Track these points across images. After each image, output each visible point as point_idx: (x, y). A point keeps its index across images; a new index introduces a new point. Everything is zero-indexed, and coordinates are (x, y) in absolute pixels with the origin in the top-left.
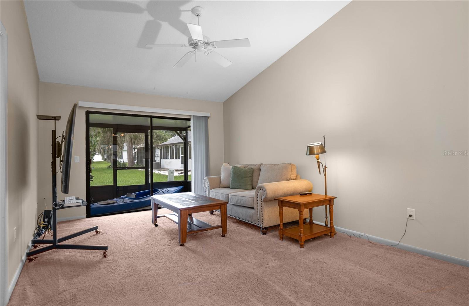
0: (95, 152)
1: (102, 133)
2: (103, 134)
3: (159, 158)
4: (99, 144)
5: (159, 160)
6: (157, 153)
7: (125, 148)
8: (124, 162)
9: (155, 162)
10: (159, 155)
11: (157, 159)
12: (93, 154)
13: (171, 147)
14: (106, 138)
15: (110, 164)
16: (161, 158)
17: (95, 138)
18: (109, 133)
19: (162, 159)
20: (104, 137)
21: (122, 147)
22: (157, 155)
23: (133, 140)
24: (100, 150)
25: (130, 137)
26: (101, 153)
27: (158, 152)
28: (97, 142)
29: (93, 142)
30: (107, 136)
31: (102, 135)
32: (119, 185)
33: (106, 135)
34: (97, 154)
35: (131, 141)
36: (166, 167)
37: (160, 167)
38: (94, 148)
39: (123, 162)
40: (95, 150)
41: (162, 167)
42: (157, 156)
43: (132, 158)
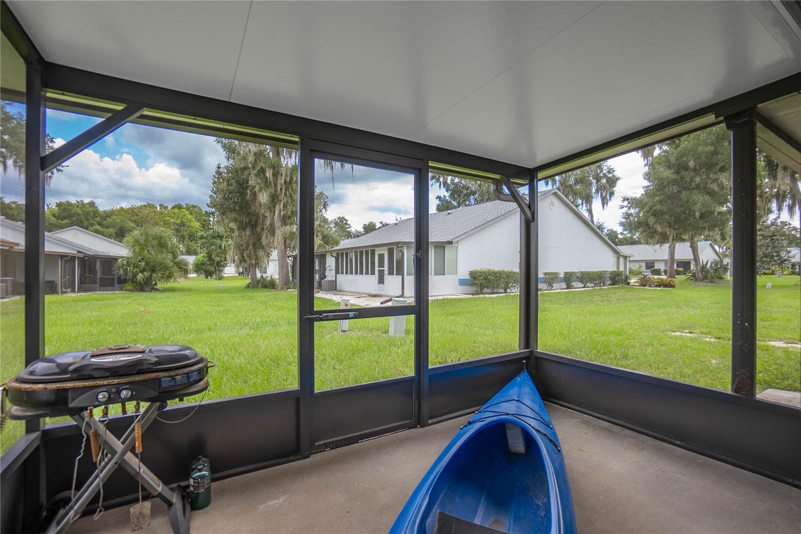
0: (226, 262)
1: (238, 229)
2: (238, 232)
3: (333, 273)
4: (233, 248)
5: (333, 276)
6: (330, 264)
7: (275, 254)
8: (273, 277)
9: (325, 279)
10: (333, 267)
11: (330, 275)
12: (223, 265)
13: (347, 254)
14: (243, 238)
15: (250, 281)
16: (337, 272)
17: (227, 241)
18: (249, 230)
19: (339, 274)
20: (241, 237)
21: (268, 253)
22: (330, 266)
23: (288, 241)
24: (234, 258)
25: (283, 236)
26: (235, 263)
27: (331, 262)
28: (228, 246)
29: (223, 247)
30: (245, 235)
31: (238, 234)
32: (319, 387)
33: (244, 233)
34: (229, 265)
35: (285, 242)
36: (346, 288)
37: (333, 287)
38: (224, 256)
39: (271, 278)
40: (225, 260)
41: (338, 288)
42: (329, 268)
43: (285, 271)
